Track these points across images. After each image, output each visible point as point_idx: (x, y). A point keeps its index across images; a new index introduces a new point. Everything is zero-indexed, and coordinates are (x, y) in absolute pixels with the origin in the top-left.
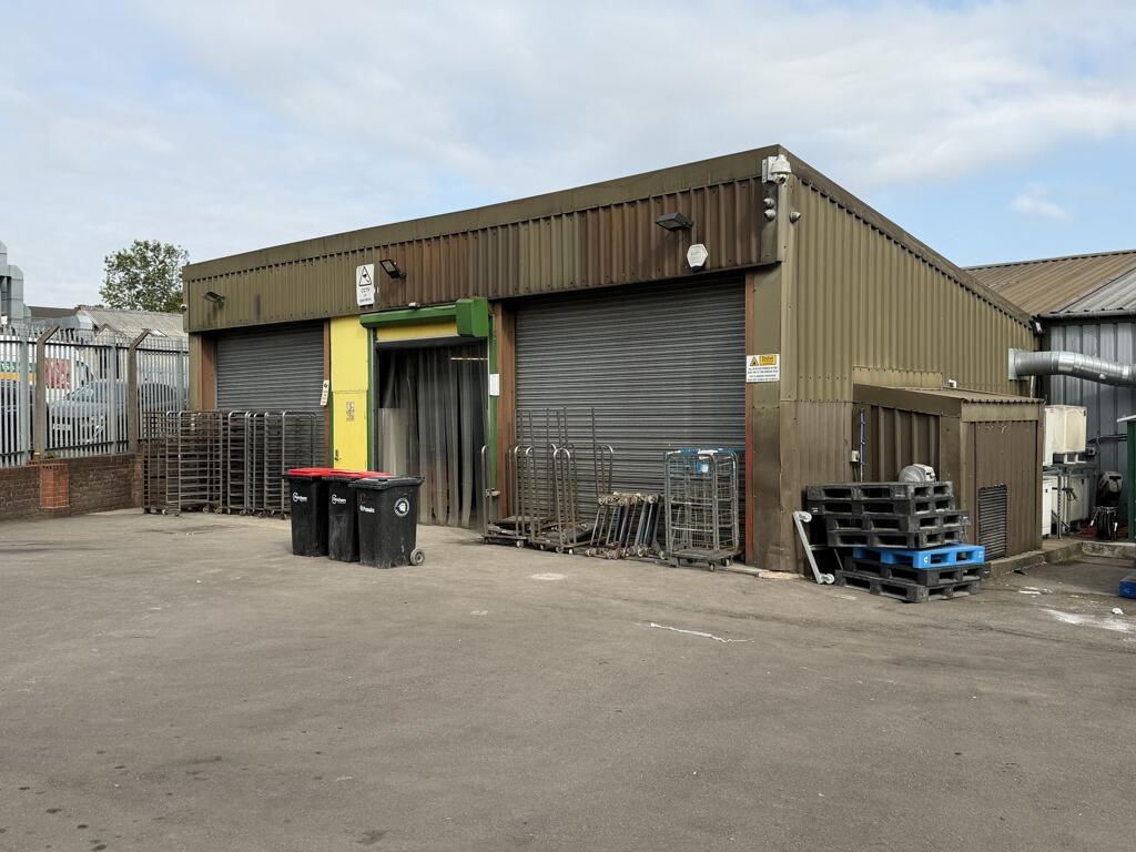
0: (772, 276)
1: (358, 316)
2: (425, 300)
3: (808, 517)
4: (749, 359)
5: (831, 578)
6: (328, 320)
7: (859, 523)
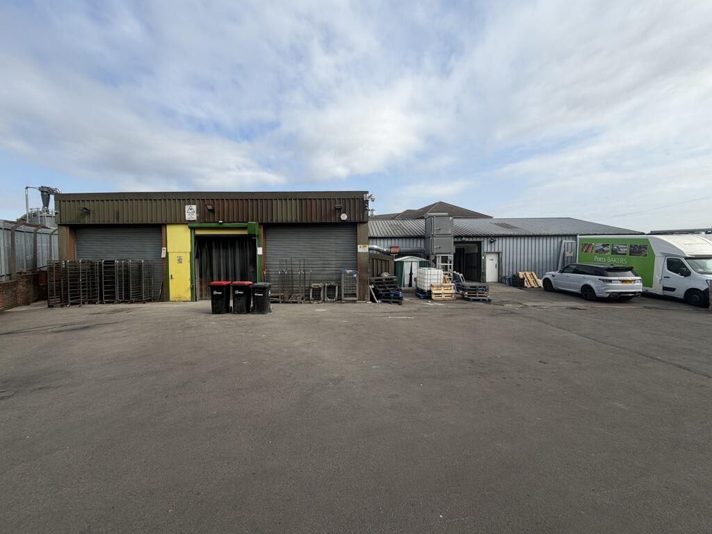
0: (365, 225)
1: (187, 224)
2: (225, 220)
3: (373, 287)
4: (359, 246)
5: (380, 301)
6: (165, 225)
7: (385, 287)
